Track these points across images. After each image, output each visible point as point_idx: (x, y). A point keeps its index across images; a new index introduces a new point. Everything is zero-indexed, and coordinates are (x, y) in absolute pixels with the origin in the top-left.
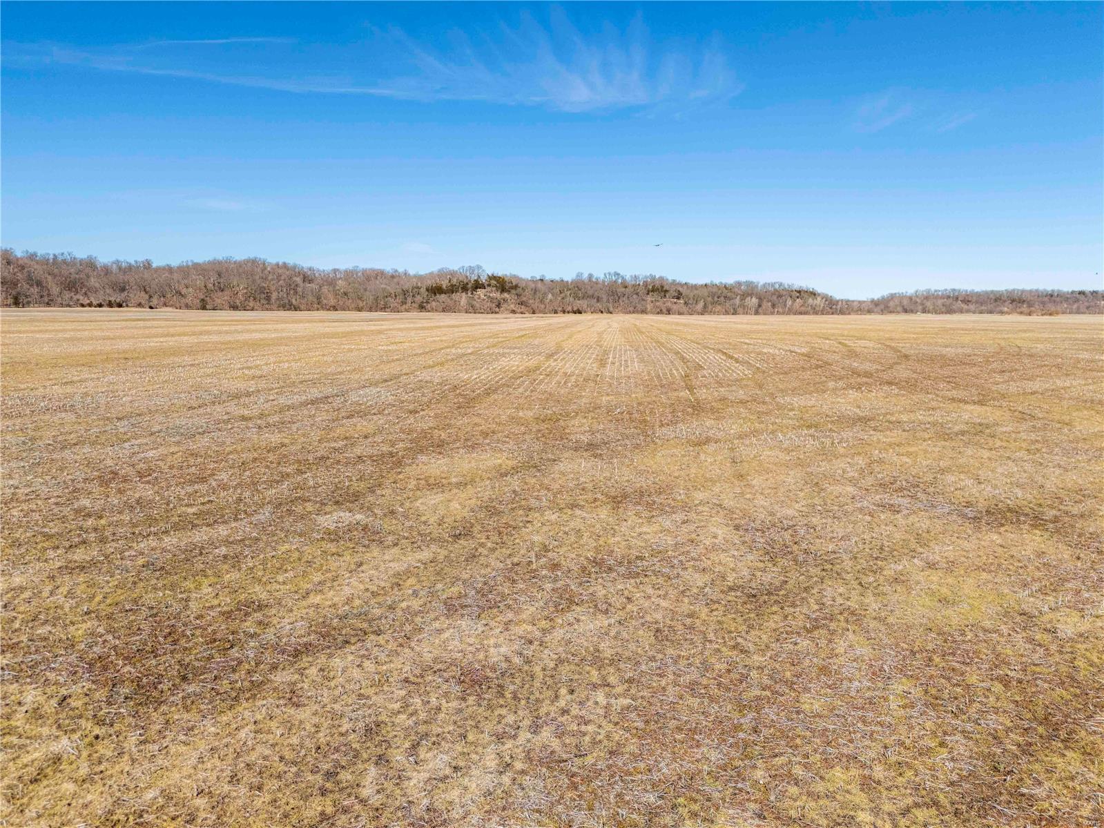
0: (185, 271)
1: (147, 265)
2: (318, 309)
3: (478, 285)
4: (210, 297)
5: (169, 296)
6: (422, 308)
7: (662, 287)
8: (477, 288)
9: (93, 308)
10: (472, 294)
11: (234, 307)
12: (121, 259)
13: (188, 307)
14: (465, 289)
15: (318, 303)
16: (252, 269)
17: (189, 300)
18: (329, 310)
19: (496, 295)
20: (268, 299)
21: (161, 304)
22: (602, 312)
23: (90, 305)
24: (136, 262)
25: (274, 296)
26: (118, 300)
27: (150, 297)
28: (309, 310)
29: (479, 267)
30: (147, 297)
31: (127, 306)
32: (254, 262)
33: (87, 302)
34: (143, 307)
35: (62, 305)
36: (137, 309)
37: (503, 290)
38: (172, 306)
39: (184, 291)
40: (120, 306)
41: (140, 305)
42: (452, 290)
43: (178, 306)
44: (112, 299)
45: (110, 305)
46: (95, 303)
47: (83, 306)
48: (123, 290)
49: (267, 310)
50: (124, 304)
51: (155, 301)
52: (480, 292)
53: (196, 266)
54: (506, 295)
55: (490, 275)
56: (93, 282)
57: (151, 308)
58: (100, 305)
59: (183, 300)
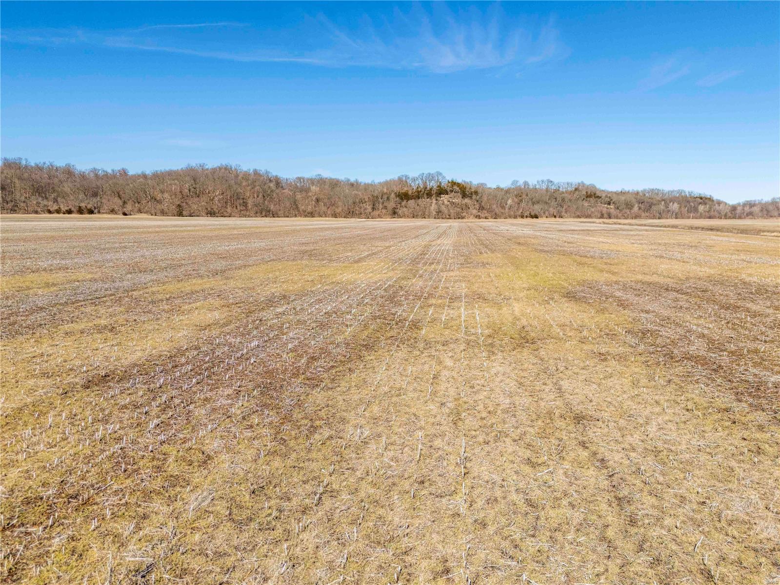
0: (159, 177)
1: (124, 173)
2: (296, 216)
3: (441, 191)
4: (186, 203)
5: (144, 202)
6: (394, 213)
7: (595, 194)
8: (440, 194)
9: (61, 215)
10: (437, 200)
11: (211, 214)
12: (98, 167)
13: (163, 213)
14: (429, 195)
15: (294, 210)
16: (224, 175)
17: (165, 206)
18: (306, 216)
19: (458, 200)
20: (245, 204)
21: (136, 210)
22: (555, 217)
23: (58, 211)
24: (113, 171)
25: (250, 202)
26: (89, 206)
27: (125, 203)
28: (288, 217)
29: (439, 174)
30: (120, 202)
31: (99, 212)
32: (227, 169)
33: (55, 207)
34: (116, 213)
35: (27, 212)
36: (109, 216)
37: (464, 196)
38: (146, 212)
39: (159, 196)
40: (91, 212)
41: (113, 211)
42: (418, 195)
43: (153, 212)
44: (83, 205)
45: (80, 211)
46: (64, 208)
47: (50, 212)
48: (95, 195)
49: (245, 216)
50: (96, 211)
51: (129, 207)
52: (444, 198)
53: (170, 174)
54: (467, 200)
55: (450, 181)
56: (67, 188)
57: (125, 214)
58: (70, 212)
59: (159, 206)
